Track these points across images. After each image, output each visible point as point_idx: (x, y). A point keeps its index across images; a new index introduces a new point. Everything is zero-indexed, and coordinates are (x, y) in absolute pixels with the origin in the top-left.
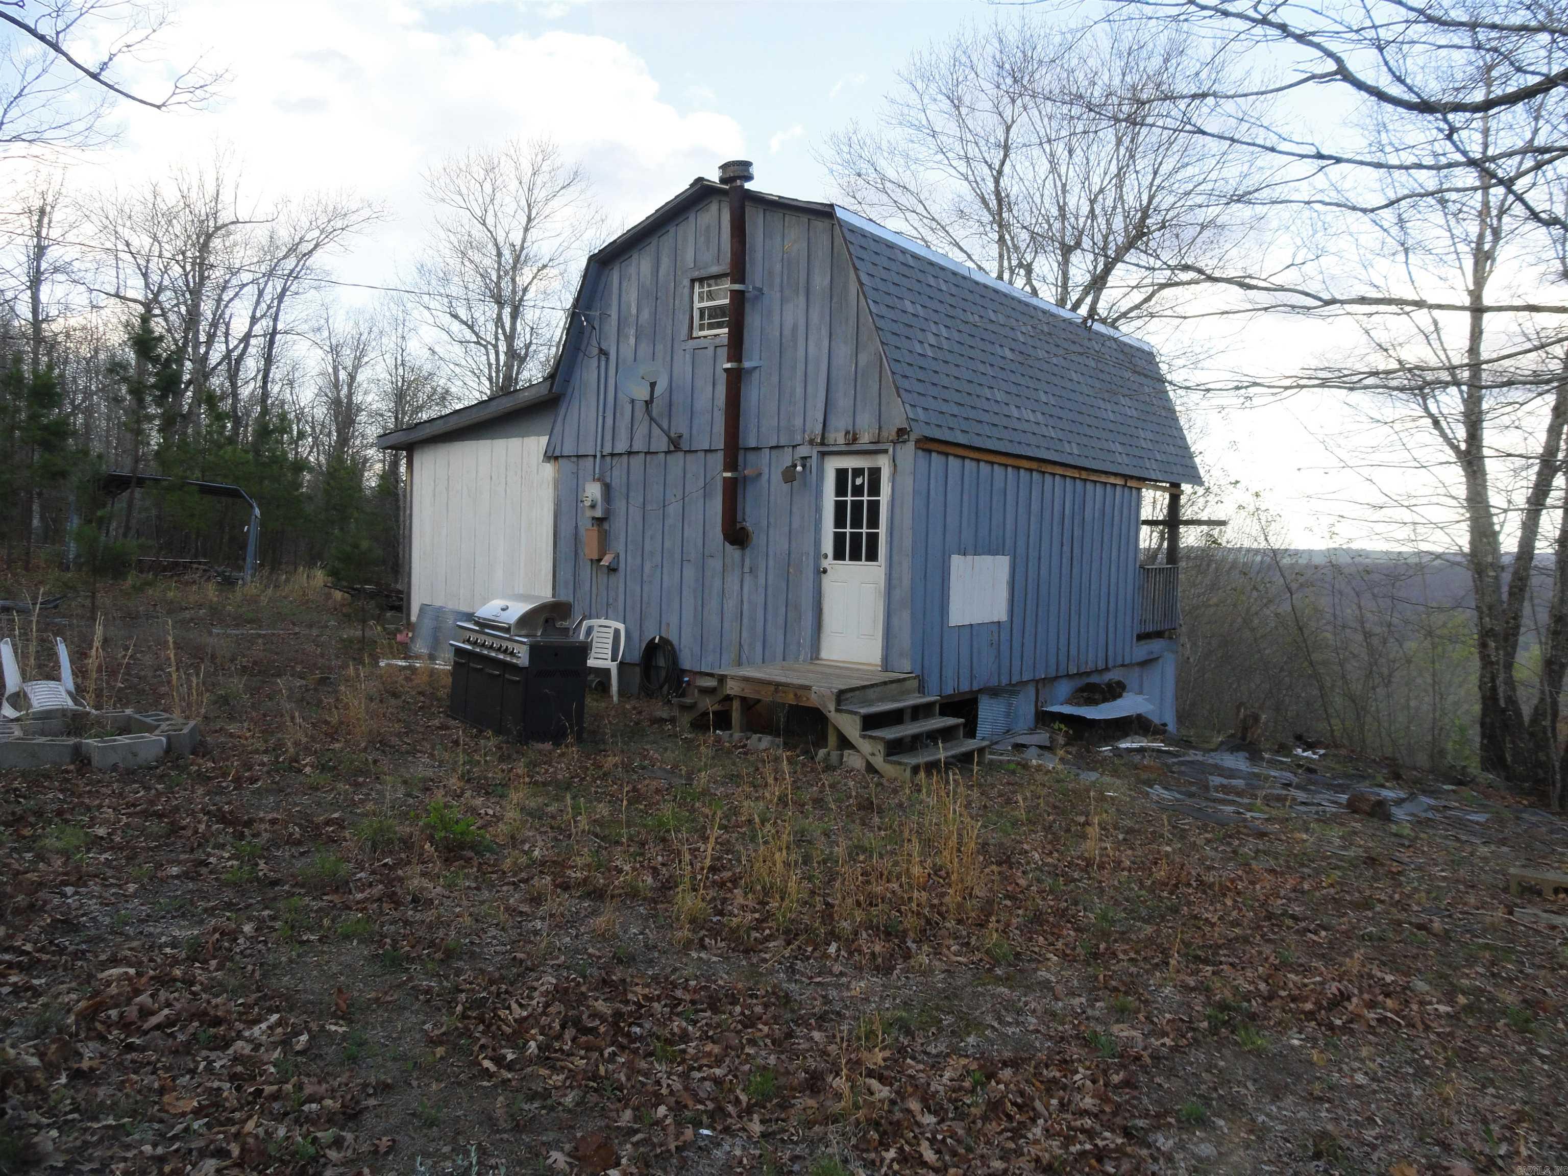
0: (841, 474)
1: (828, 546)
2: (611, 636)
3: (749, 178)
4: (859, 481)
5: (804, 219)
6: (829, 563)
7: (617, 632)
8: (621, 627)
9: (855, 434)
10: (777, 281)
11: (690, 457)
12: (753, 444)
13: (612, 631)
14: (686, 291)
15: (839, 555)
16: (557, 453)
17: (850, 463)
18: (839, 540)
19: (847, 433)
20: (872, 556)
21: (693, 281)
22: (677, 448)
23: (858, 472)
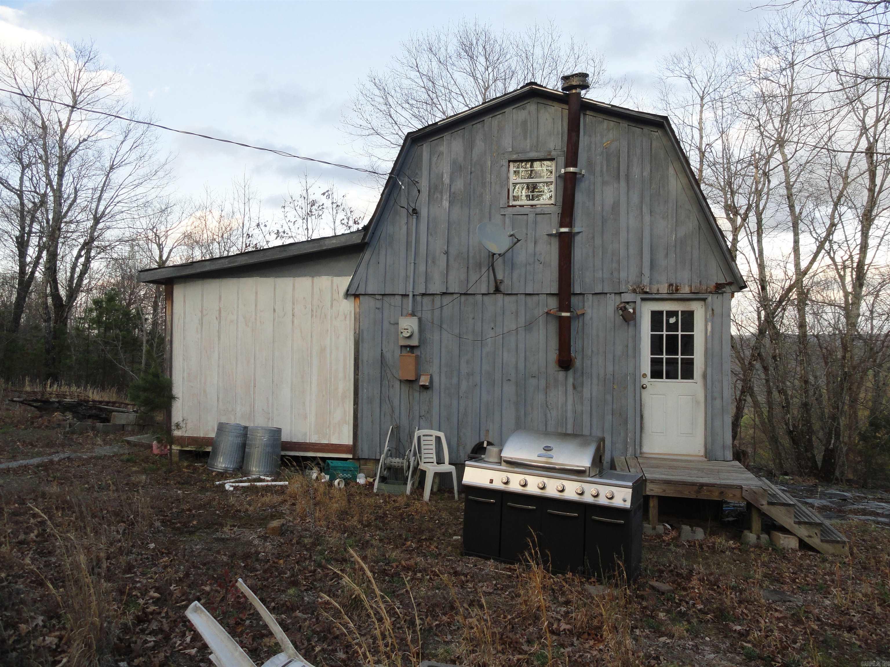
0: (656, 316)
1: (646, 368)
2: (434, 442)
3: (586, 87)
4: (672, 320)
5: (624, 124)
6: (648, 381)
7: (438, 439)
8: (442, 435)
9: (677, 286)
10: (598, 169)
11: (507, 299)
12: (577, 291)
13: (433, 438)
14: (505, 169)
15: (656, 374)
16: (361, 291)
17: (665, 307)
18: (656, 363)
19: (671, 285)
20: (688, 374)
21: (510, 161)
22: (497, 290)
23: (671, 314)
